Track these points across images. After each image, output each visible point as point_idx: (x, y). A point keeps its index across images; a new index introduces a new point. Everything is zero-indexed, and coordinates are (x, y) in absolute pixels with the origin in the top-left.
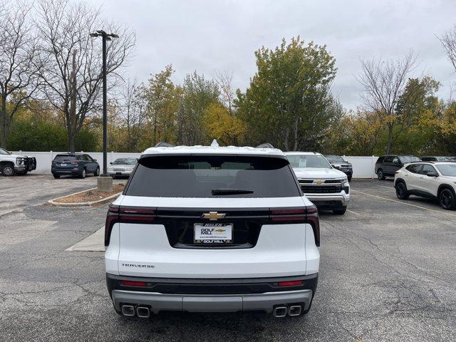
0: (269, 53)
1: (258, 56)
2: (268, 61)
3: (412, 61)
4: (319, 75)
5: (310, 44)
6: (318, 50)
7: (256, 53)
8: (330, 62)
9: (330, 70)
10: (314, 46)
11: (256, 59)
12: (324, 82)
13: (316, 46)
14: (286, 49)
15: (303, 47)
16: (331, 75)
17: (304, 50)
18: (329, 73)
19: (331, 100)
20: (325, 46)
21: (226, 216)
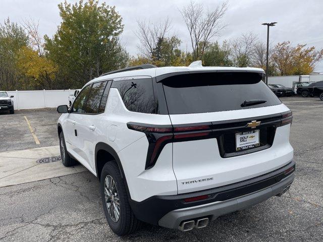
0: (71, 8)
1: (61, 8)
2: (71, 14)
3: (168, 24)
4: (112, 29)
5: (103, 5)
6: (109, 9)
7: (59, 5)
8: (118, 20)
9: (119, 26)
10: (106, 6)
11: (59, 11)
12: (116, 34)
13: (108, 6)
14: (84, 6)
15: (98, 6)
16: (120, 30)
17: (99, 8)
18: (119, 28)
19: (120, 49)
20: (114, 7)
21: (261, 123)
